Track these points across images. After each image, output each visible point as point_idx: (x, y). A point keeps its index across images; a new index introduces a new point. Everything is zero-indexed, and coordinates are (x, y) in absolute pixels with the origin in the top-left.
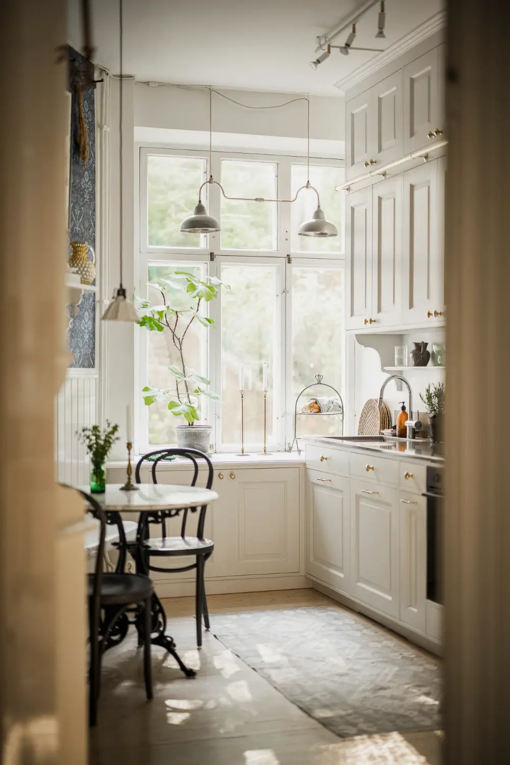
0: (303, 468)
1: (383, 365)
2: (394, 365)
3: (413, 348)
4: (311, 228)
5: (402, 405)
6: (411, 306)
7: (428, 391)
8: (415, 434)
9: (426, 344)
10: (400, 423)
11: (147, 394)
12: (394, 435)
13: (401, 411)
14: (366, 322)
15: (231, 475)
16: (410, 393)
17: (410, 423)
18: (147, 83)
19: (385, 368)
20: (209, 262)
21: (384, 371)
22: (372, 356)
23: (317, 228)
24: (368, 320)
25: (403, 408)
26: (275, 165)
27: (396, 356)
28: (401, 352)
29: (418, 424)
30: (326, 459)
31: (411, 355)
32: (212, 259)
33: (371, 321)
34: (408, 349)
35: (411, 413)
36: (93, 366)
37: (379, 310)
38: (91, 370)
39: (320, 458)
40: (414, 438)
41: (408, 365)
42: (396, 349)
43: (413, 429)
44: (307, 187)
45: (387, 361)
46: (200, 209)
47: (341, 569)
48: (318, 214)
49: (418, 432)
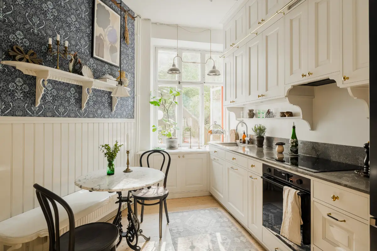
0: (208, 154)
1: (236, 118)
2: (240, 118)
3: (248, 111)
4: (212, 72)
5: (243, 132)
6: (250, 94)
7: (255, 127)
8: (249, 142)
9: (253, 110)
10: (243, 138)
11: (154, 128)
12: (241, 142)
13: (243, 134)
14: (231, 102)
15: (183, 156)
16: (247, 128)
17: (247, 139)
18: (156, 23)
19: (238, 119)
20: (178, 84)
21: (237, 120)
22: (233, 115)
23: (214, 72)
24: (232, 101)
25: (244, 133)
26: (200, 54)
27: (241, 115)
28: (243, 113)
29: (250, 139)
30: (216, 152)
31: (248, 114)
32: (179, 84)
33: (233, 102)
34: (246, 112)
35: (247, 135)
36: (133, 118)
37: (236, 97)
38: (132, 119)
39: (214, 151)
40: (248, 144)
41: (246, 118)
42: (241, 112)
43: (248, 141)
44: (210, 59)
45: (238, 116)
46: (174, 65)
47: (222, 194)
48: (214, 67)
49: (250, 142)
